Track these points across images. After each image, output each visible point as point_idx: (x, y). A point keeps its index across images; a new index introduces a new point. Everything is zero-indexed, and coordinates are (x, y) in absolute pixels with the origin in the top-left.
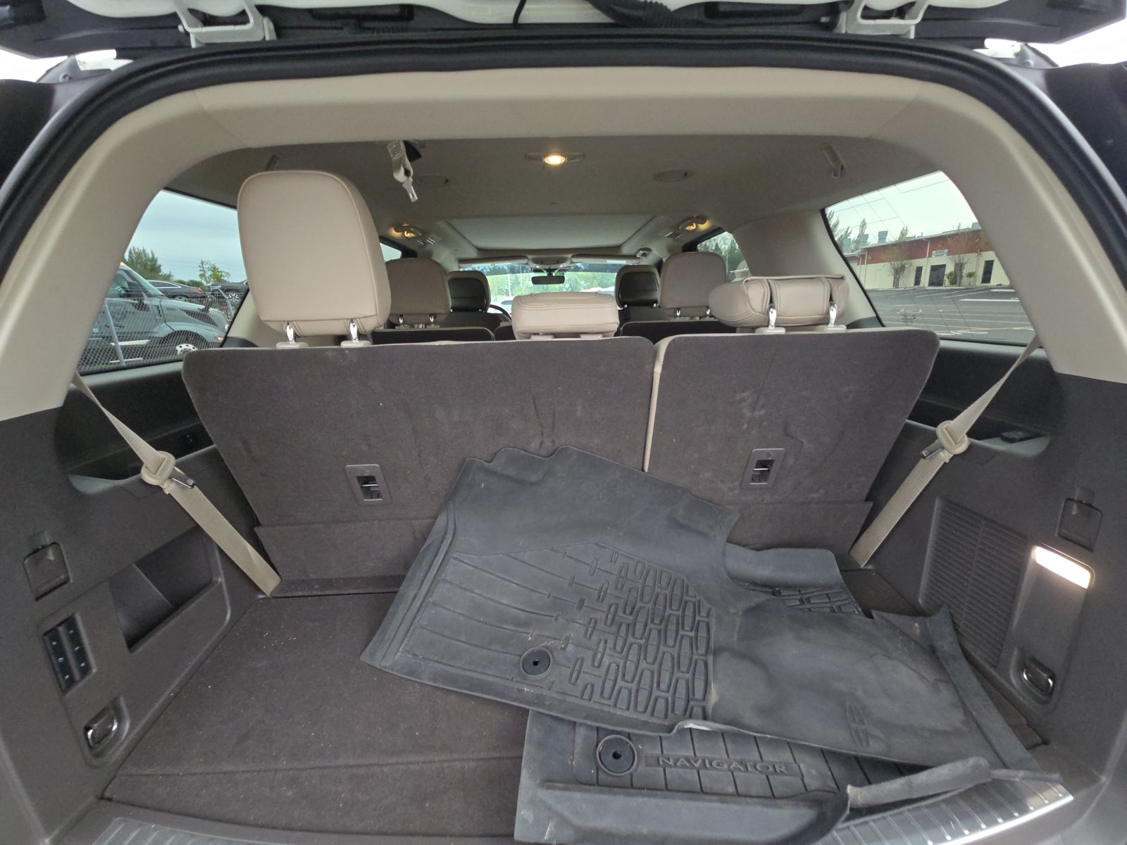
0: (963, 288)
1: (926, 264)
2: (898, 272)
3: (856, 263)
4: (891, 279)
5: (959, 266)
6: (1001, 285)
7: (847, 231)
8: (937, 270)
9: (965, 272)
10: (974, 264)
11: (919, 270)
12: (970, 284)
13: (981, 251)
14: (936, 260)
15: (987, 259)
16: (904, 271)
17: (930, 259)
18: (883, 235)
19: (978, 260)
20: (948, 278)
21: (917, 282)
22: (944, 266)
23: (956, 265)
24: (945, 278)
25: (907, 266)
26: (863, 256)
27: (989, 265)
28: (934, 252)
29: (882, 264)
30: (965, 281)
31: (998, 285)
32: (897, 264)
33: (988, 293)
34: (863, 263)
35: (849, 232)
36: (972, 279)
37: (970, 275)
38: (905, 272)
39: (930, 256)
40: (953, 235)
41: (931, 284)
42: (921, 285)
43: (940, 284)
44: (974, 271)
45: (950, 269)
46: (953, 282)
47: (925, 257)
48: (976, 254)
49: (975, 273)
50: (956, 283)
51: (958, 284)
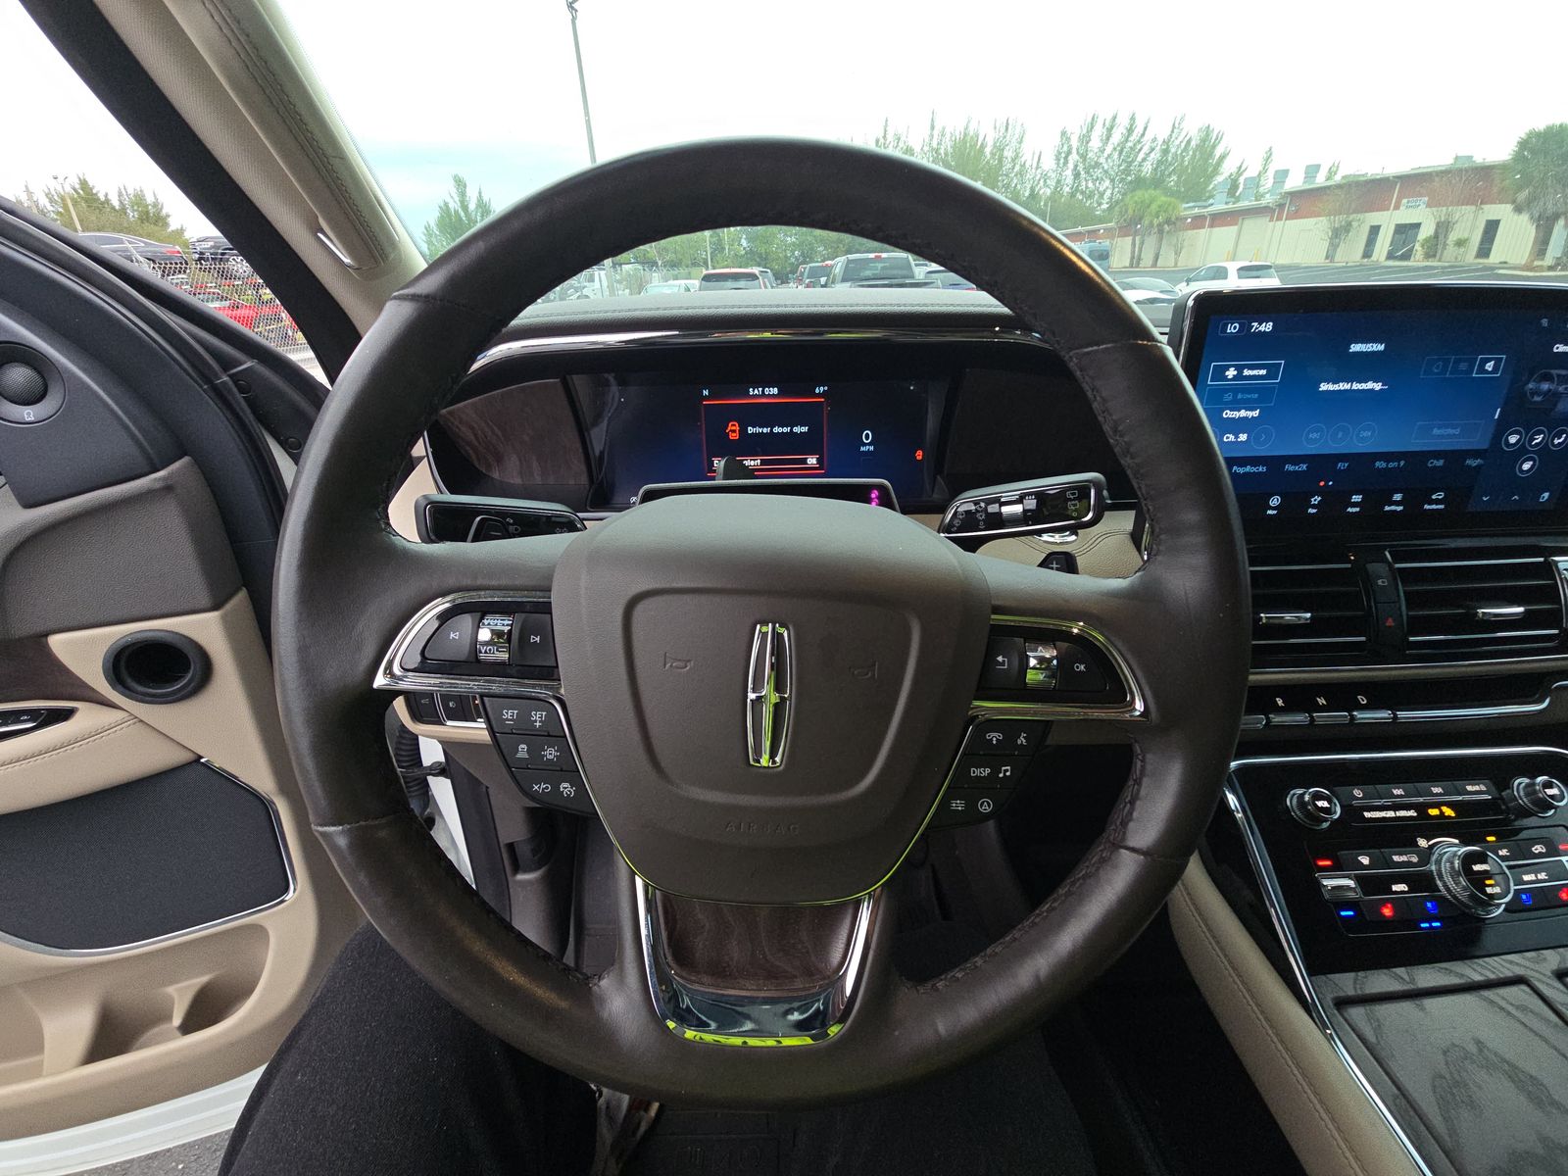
0: (1446, 264)
1: (1388, 221)
2: (1338, 234)
3: (1268, 219)
4: (1324, 246)
5: (1443, 228)
6: (1505, 263)
7: (1241, 167)
8: (1405, 233)
9: (1453, 237)
10: (1468, 224)
11: (1375, 230)
12: (1456, 258)
13: (1481, 203)
14: (1405, 216)
15: (1490, 218)
16: (1348, 231)
17: (1396, 212)
18: (1312, 171)
19: (1476, 218)
20: (1423, 246)
21: (1367, 254)
22: (1418, 225)
23: (1438, 225)
24: (1418, 247)
25: (1355, 224)
26: (1281, 206)
27: (1492, 227)
28: (1405, 201)
29: (1313, 220)
30: (1450, 252)
31: (1501, 263)
32: (1340, 220)
34: (1279, 219)
35: (1243, 168)
36: (1462, 250)
37: (1460, 243)
38: (1350, 234)
39: (1397, 207)
40: (1442, 172)
41: (1390, 256)
42: (1374, 257)
43: (1406, 257)
44: (1466, 236)
45: (1426, 232)
46: (1428, 256)
47: (1388, 210)
48: (1473, 208)
49: (1466, 240)
50: (1434, 256)
51: (1438, 257)
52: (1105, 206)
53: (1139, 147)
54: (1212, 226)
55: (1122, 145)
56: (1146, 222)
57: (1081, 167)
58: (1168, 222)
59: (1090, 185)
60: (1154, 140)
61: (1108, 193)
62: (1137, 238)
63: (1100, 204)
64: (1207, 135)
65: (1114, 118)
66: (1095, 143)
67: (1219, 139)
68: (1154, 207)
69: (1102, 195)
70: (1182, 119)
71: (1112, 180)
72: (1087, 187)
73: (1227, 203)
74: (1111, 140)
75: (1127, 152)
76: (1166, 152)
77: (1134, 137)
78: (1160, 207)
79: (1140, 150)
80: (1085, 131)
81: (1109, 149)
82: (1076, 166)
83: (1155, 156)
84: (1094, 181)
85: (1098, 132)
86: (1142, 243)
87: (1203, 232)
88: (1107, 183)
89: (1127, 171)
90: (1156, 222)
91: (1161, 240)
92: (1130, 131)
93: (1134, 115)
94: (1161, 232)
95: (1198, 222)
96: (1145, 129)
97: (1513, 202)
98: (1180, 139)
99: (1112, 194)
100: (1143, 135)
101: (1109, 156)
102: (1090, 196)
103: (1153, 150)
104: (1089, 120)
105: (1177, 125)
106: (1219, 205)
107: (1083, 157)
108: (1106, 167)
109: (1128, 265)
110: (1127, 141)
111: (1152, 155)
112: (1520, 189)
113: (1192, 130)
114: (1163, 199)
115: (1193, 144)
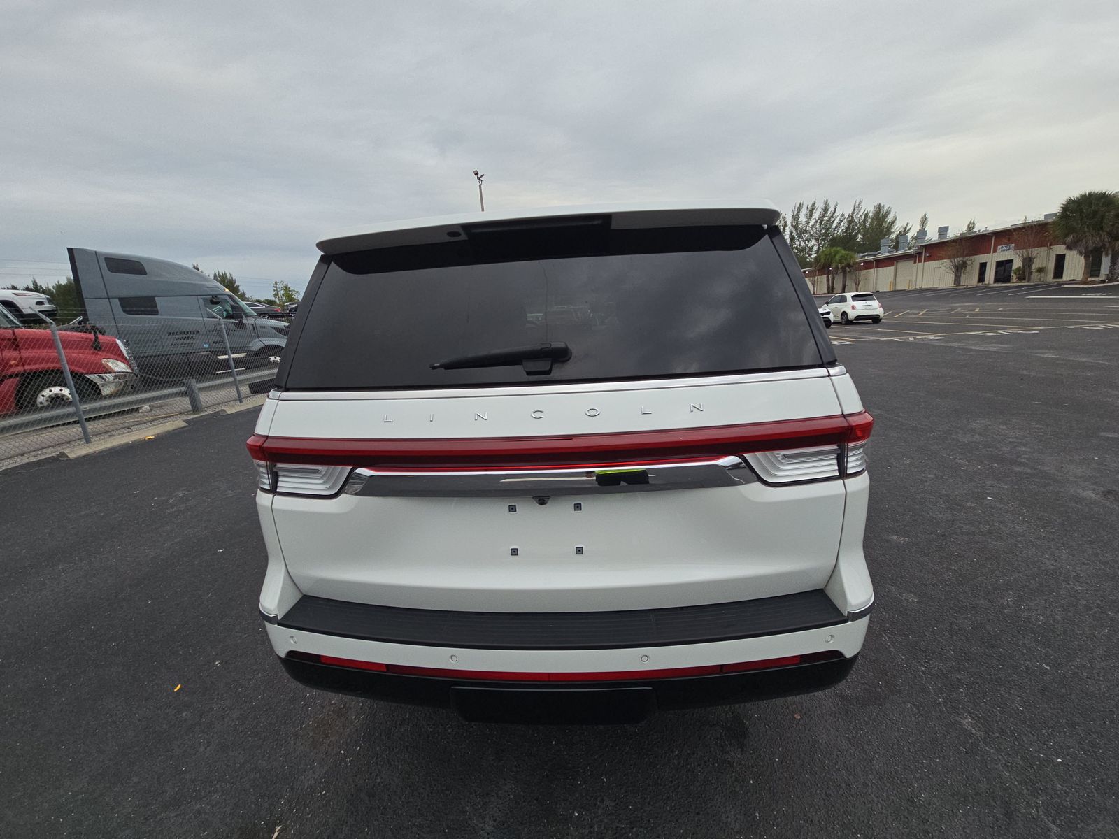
0: (1032, 284)
1: (991, 259)
2: (959, 269)
3: (913, 262)
4: (952, 276)
5: (1028, 261)
6: (1074, 280)
7: (906, 227)
8: (1003, 266)
9: (1034, 267)
10: (1044, 258)
11: (983, 266)
12: (1040, 280)
13: (1051, 245)
14: (1003, 254)
15: (1058, 253)
16: (965, 267)
17: (995, 254)
18: (943, 231)
19: (1048, 254)
20: (1015, 273)
21: (981, 279)
22: (1011, 261)
23: (1024, 260)
24: (1013, 274)
25: (969, 263)
26: (920, 254)
27: (1060, 260)
28: (999, 247)
29: (941, 262)
30: (1035, 276)
31: (1071, 281)
32: (958, 260)
33: (1058, 289)
34: (920, 261)
35: (908, 228)
36: (1043, 274)
37: (1040, 270)
38: (967, 268)
39: (995, 251)
40: (1019, 228)
41: (996, 281)
42: (986, 282)
43: (1008, 280)
44: (1044, 265)
45: (1017, 264)
46: (1021, 279)
47: (989, 252)
48: (1046, 248)
49: (1045, 268)
50: (1024, 279)
51: (1027, 280)
52: (814, 256)
53: (832, 220)
54: (877, 267)
55: (821, 220)
56: (834, 265)
57: (794, 234)
58: (849, 266)
59: (802, 243)
60: (843, 215)
61: (815, 248)
62: (830, 276)
63: (810, 255)
64: (880, 210)
65: (814, 204)
66: (803, 219)
67: (888, 212)
68: (837, 257)
69: (811, 249)
70: (861, 202)
71: (817, 240)
72: (800, 245)
73: (890, 252)
74: (813, 217)
75: (826, 222)
76: (850, 222)
77: (829, 213)
78: (841, 257)
79: (833, 221)
80: (795, 213)
81: (812, 222)
82: (791, 233)
83: (843, 225)
84: (804, 241)
85: (804, 211)
86: (833, 279)
87: (872, 271)
88: (814, 242)
89: (826, 234)
90: (840, 266)
91: (845, 277)
92: (826, 210)
93: (827, 201)
94: (844, 271)
95: (868, 265)
96: (835, 209)
97: (1064, 243)
98: (861, 213)
99: (819, 248)
100: (834, 212)
101: (813, 226)
102: (803, 250)
103: (842, 221)
104: (798, 205)
105: (857, 205)
106: (884, 254)
107: (796, 228)
108: (812, 233)
109: (826, 292)
110: (824, 216)
111: (842, 224)
112: (1067, 235)
113: (869, 208)
114: (843, 252)
115: (871, 215)
